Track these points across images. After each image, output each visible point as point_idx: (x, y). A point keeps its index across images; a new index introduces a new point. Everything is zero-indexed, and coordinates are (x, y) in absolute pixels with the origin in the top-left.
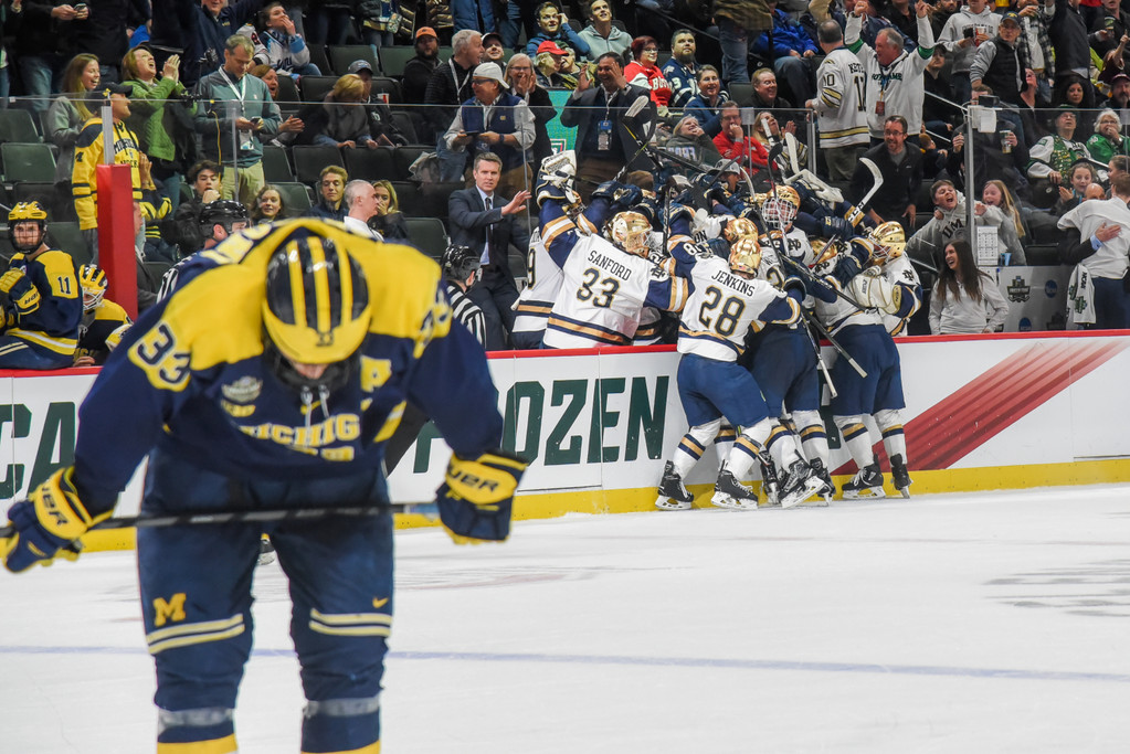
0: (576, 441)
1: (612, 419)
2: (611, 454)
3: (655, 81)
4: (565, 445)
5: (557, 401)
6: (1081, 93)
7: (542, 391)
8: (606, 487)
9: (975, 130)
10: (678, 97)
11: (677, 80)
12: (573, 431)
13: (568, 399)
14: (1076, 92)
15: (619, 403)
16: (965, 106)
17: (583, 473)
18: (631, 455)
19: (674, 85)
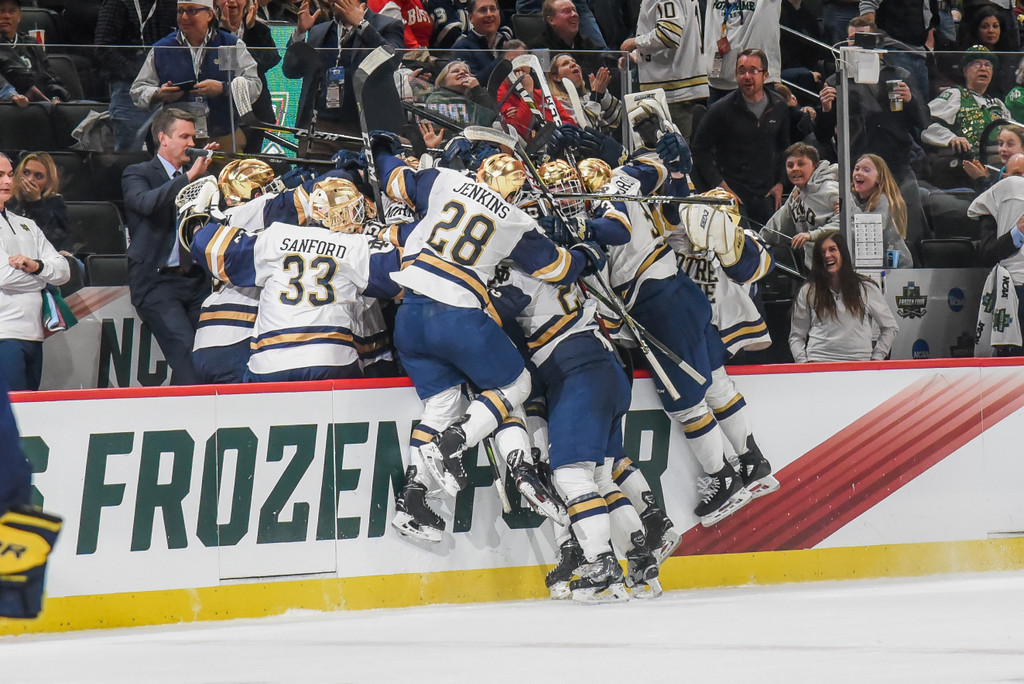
0: (302, 510)
1: (350, 480)
2: (350, 528)
3: (412, 14)
4: (286, 515)
5: (274, 454)
6: (998, 31)
7: (255, 440)
8: (341, 574)
9: (851, 81)
10: (442, 35)
11: (441, 12)
12: (297, 496)
13: (290, 452)
14: (992, 29)
15: (360, 457)
16: (838, 47)
17: (311, 554)
18: (377, 529)
19: (437, 18)
